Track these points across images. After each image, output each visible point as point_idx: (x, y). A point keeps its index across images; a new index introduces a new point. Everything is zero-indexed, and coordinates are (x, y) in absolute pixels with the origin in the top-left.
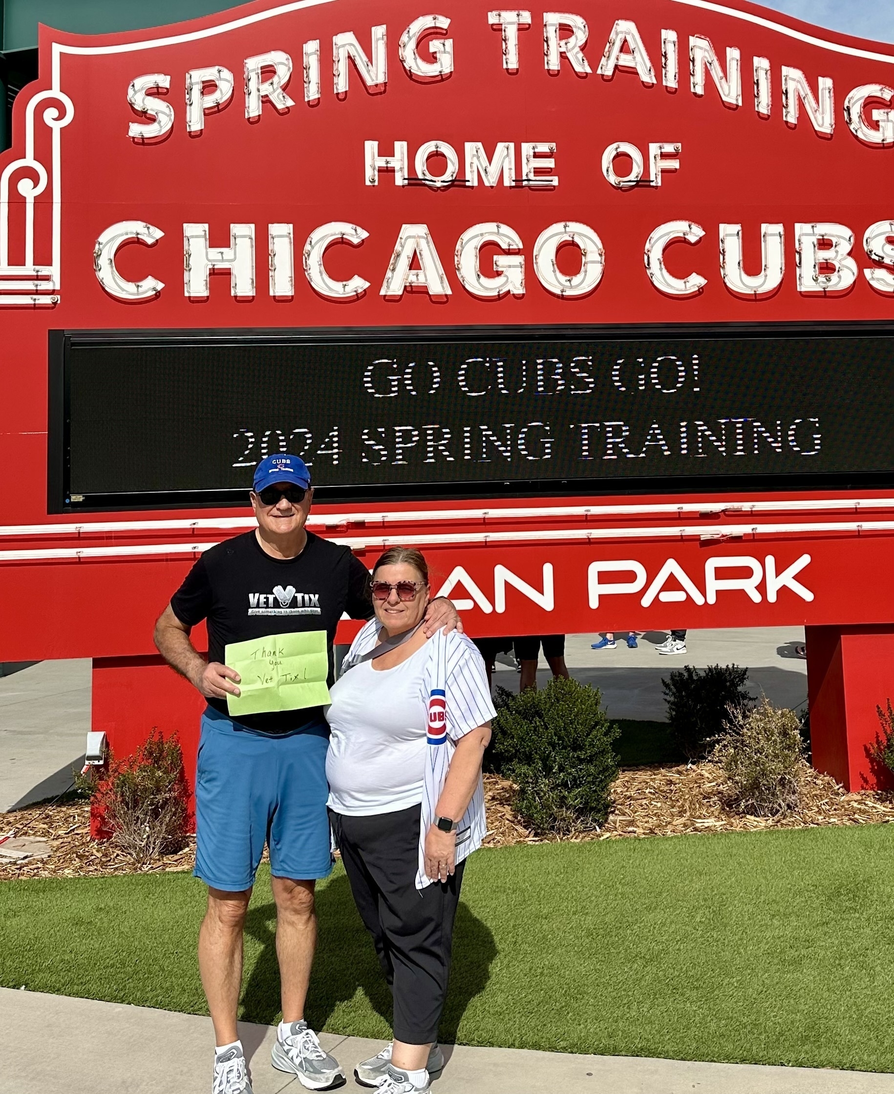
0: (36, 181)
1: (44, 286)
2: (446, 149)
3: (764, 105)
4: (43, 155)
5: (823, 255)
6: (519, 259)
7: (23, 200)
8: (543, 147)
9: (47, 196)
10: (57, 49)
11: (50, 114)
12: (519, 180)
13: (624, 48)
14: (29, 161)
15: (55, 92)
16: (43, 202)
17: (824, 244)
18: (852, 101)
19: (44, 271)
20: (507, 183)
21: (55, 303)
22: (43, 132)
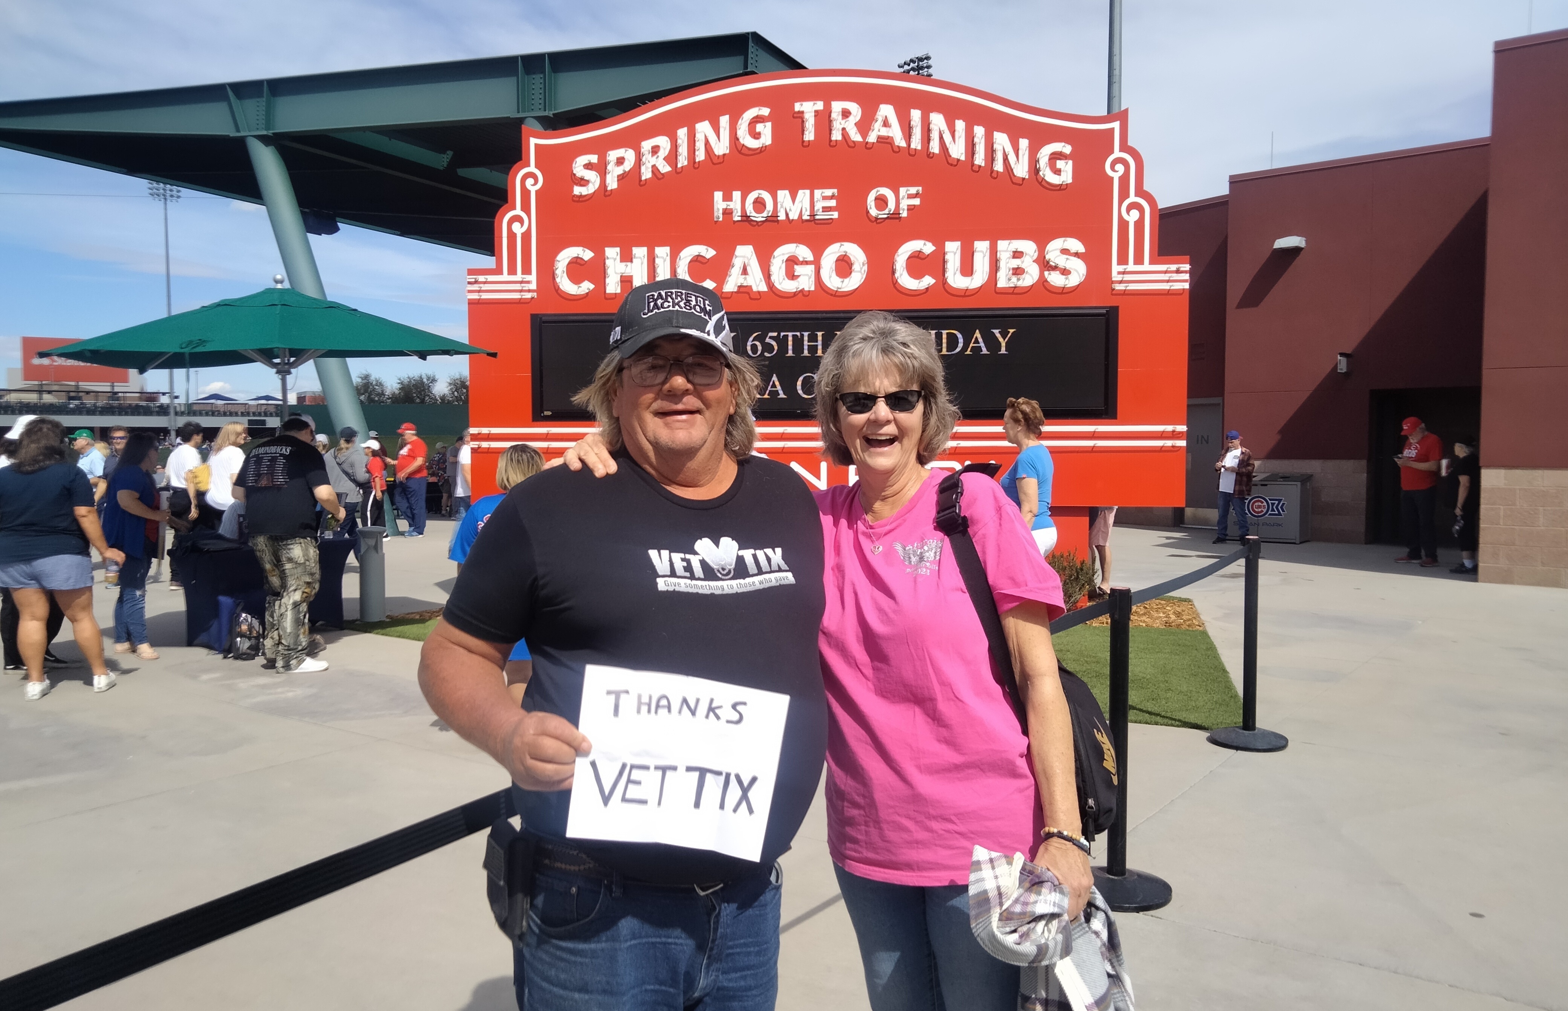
0: (522, 223)
1: (527, 287)
2: (766, 196)
3: (980, 159)
4: (526, 208)
5: (1016, 263)
6: (811, 268)
7: (515, 235)
8: (829, 192)
9: (528, 232)
10: (533, 141)
11: (529, 182)
12: (812, 215)
13: (886, 124)
14: (518, 211)
15: (532, 168)
16: (526, 236)
17: (1017, 254)
18: (1042, 155)
19: (527, 278)
20: (806, 217)
21: (533, 298)
22: (526, 193)
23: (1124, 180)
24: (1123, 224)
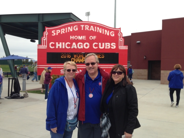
2: (77, 37)
3: (103, 33)
6: (82, 46)
8: (85, 36)
9: (46, 40)
10: (47, 28)
13: (92, 28)
14: (44, 37)
15: (46, 32)
17: (108, 45)
18: (111, 33)
19: (46, 46)
20: (82, 39)
21: (46, 49)
23: (120, 36)
24: (120, 41)
